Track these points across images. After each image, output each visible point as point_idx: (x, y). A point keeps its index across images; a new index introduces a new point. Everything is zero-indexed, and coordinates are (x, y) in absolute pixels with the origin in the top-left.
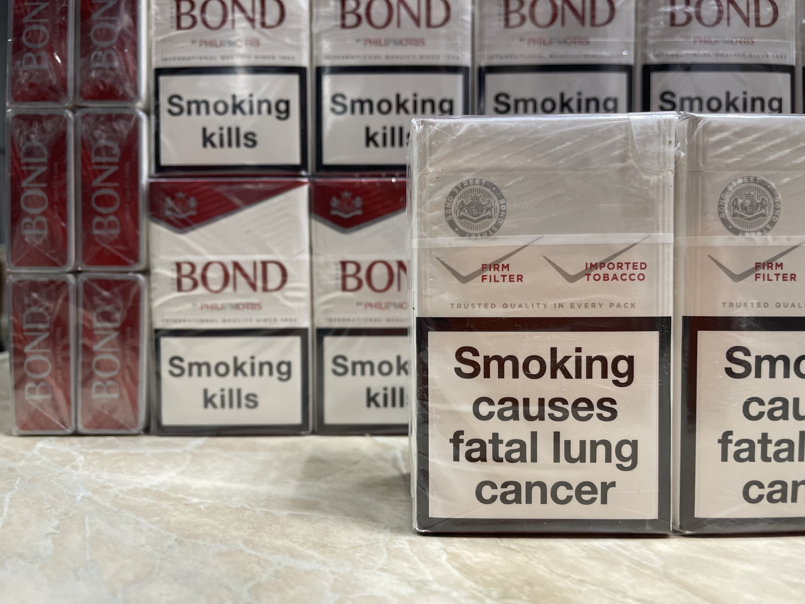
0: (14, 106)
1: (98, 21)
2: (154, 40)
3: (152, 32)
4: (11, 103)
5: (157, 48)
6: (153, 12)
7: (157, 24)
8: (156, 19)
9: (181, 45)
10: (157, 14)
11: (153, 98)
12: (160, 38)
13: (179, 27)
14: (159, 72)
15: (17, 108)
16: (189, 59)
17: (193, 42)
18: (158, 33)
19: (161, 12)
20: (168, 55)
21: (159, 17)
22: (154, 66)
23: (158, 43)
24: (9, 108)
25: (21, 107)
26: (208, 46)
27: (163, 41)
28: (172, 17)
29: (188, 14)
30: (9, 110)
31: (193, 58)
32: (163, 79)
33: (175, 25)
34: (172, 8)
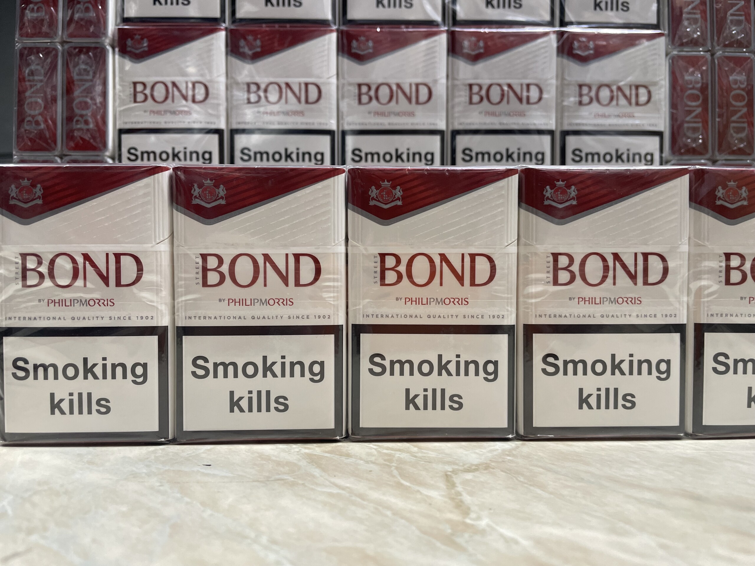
0: (18, 154)
1: (79, 97)
2: (118, 109)
3: (117, 103)
4: (17, 152)
5: (120, 115)
6: (117, 91)
7: (120, 98)
8: (120, 96)
9: (137, 113)
10: (120, 92)
11: (117, 149)
12: (122, 108)
13: (135, 101)
14: (121, 132)
15: (21, 155)
16: (142, 123)
17: (145, 111)
18: (120, 106)
19: (123, 91)
20: (126, 120)
21: (121, 94)
22: (118, 127)
23: (120, 112)
24: (15, 155)
25: (24, 154)
26: (156, 114)
27: (124, 110)
28: (131, 94)
29: (141, 92)
30: (16, 157)
31: (145, 122)
32: (124, 137)
33: (132, 99)
34: (130, 88)
